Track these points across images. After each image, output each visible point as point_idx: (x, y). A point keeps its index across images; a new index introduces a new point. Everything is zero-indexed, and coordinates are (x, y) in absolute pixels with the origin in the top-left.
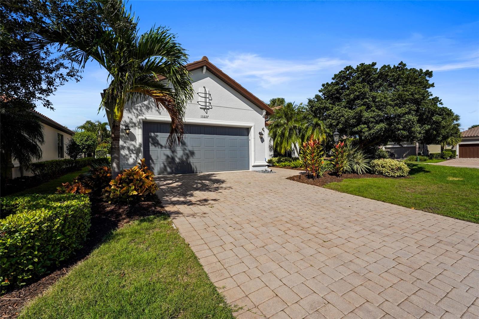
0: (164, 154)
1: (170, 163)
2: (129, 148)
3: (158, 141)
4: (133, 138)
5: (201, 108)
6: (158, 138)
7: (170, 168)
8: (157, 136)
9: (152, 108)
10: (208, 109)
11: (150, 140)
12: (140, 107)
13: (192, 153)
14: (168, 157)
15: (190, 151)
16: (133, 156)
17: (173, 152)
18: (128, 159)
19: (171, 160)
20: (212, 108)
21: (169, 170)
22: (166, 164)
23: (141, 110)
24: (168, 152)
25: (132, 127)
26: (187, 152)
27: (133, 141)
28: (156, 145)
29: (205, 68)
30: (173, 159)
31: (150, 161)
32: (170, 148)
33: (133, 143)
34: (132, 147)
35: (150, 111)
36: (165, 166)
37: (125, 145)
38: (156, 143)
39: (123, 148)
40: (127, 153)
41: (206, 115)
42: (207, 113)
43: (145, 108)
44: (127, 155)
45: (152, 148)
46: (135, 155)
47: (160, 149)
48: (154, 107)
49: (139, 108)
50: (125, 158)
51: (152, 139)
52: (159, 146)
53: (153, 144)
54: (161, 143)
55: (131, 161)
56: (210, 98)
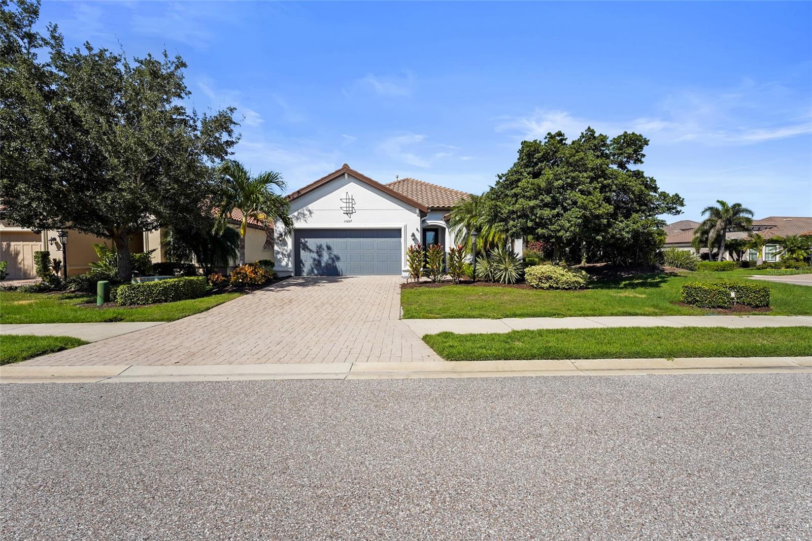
0: (312, 258)
1: (316, 265)
2: (282, 253)
3: (307, 246)
4: (285, 244)
5: (344, 213)
6: (308, 244)
7: (317, 270)
8: (307, 242)
9: (300, 218)
10: (352, 213)
11: (301, 245)
13: (338, 258)
14: (315, 260)
15: (335, 256)
16: (286, 259)
17: (320, 256)
18: (281, 262)
19: (317, 263)
20: (355, 212)
21: (316, 272)
22: (313, 266)
24: (315, 256)
26: (333, 256)
27: (285, 246)
28: (306, 249)
29: (346, 175)
30: (319, 262)
31: (301, 265)
32: (317, 252)
33: (285, 248)
34: (285, 252)
35: (299, 221)
36: (312, 268)
37: (279, 250)
38: (306, 248)
39: (278, 253)
40: (281, 256)
41: (349, 219)
42: (350, 218)
43: (295, 218)
44: (281, 259)
45: (302, 252)
46: (287, 259)
47: (309, 253)
48: (302, 218)
50: (280, 261)
51: (303, 245)
52: (309, 251)
53: (303, 249)
54: (310, 247)
55: (284, 263)
56: (354, 203)
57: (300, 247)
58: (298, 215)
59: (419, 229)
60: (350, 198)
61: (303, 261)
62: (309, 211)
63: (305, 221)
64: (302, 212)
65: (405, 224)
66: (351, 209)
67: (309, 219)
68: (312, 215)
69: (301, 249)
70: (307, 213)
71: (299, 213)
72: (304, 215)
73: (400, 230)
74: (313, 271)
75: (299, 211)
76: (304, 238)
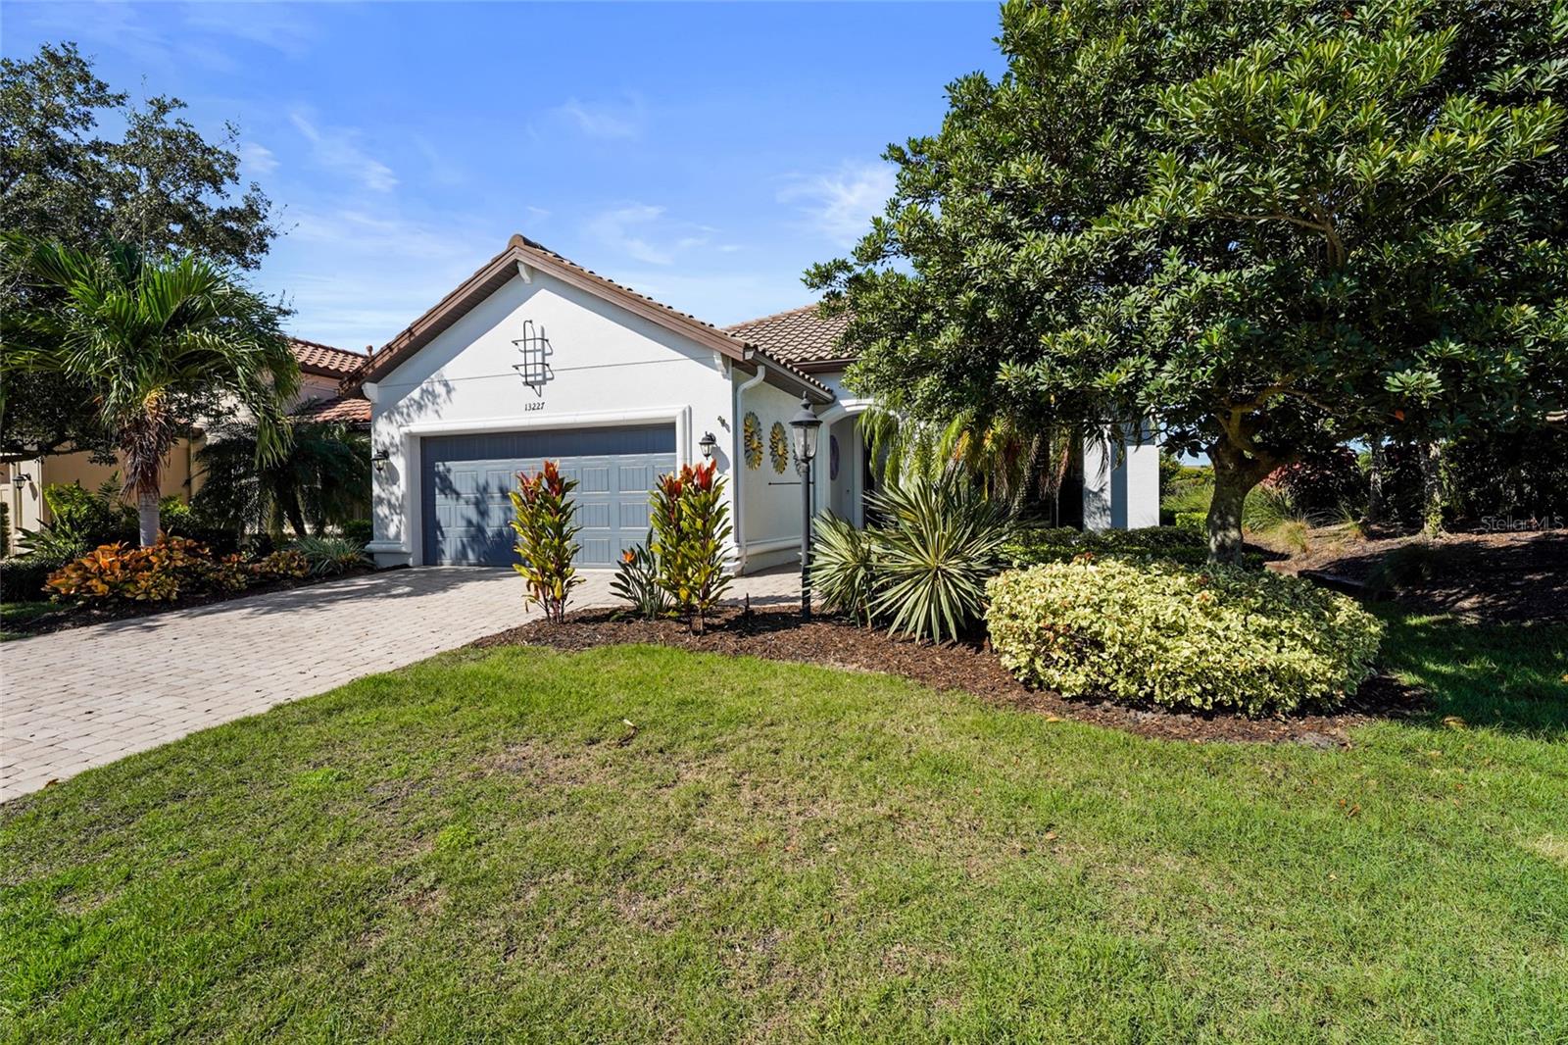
0: (462, 517)
1: (474, 538)
2: (389, 503)
3: (451, 483)
4: (394, 478)
5: (524, 383)
6: (452, 477)
7: (474, 550)
8: (450, 471)
9: (426, 405)
10: (544, 382)
11: (437, 480)
12: (408, 407)
14: (469, 523)
16: (396, 520)
17: (483, 513)
19: (476, 533)
20: (552, 379)
21: (472, 555)
22: (465, 540)
23: (409, 415)
24: (472, 514)
25: (394, 454)
27: (394, 483)
28: (447, 492)
30: (481, 530)
31: (438, 534)
32: (475, 502)
33: (395, 487)
34: (394, 500)
35: (423, 413)
36: (464, 545)
37: (383, 495)
38: (448, 488)
39: (381, 501)
40: (387, 512)
41: (537, 400)
42: (540, 395)
43: (415, 407)
44: (386, 517)
45: (440, 498)
46: (399, 518)
47: (456, 503)
48: (430, 405)
49: (405, 410)
50: (384, 523)
51: (441, 478)
52: (454, 496)
53: (442, 491)
54: (457, 486)
55: (392, 531)
56: (548, 350)
57: (434, 485)
58: (422, 398)
59: (730, 422)
60: (539, 335)
61: (442, 524)
62: (446, 385)
63: (437, 412)
64: (430, 389)
65: (686, 405)
66: (539, 369)
67: (446, 408)
68: (453, 394)
69: (437, 491)
70: (440, 389)
71: (423, 391)
72: (434, 395)
73: (668, 428)
74: (465, 556)
75: (424, 386)
76: (444, 460)
